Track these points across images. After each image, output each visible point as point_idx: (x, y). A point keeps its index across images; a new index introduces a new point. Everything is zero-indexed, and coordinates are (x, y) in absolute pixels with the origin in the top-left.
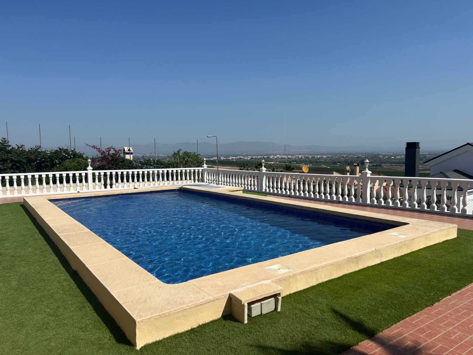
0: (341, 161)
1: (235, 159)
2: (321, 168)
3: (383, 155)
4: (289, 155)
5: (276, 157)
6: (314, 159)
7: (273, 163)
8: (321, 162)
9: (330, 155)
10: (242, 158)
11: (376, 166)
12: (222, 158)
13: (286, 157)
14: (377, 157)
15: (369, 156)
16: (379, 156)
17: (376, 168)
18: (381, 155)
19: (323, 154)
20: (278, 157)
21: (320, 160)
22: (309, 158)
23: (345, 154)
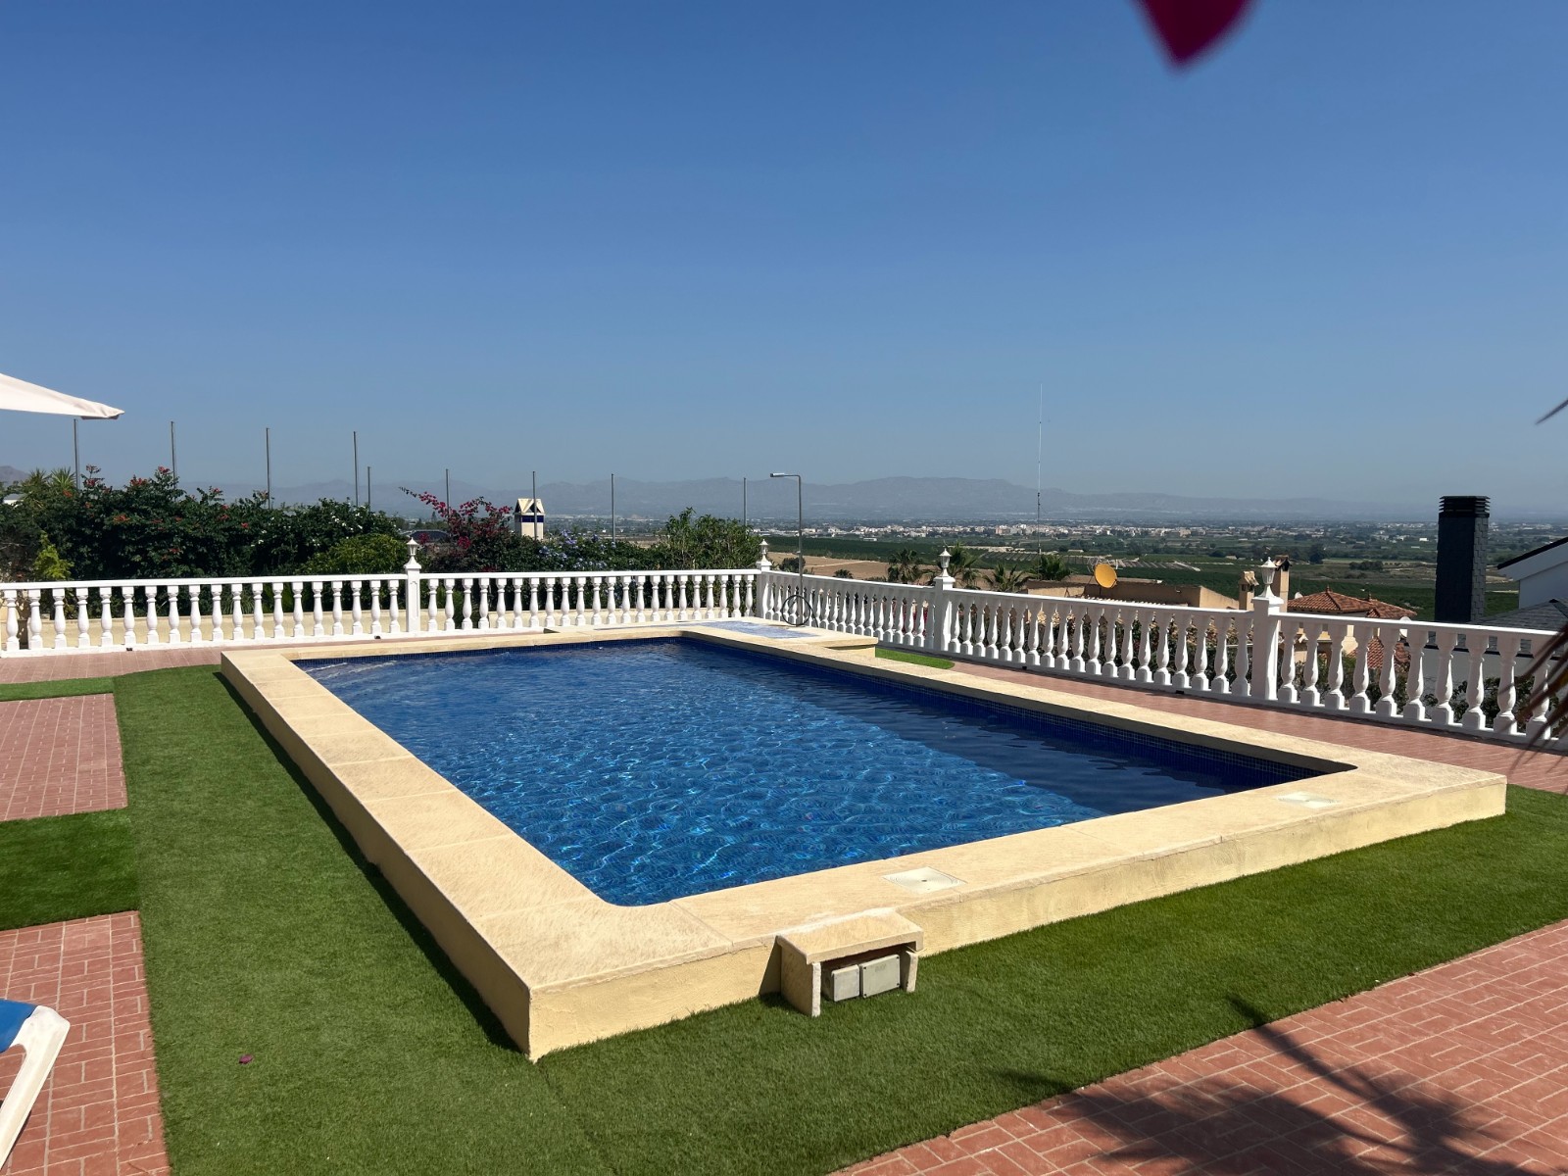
0: (1241, 548)
1: (876, 534)
2: (1168, 568)
3: (1387, 531)
4: (1061, 524)
5: (1014, 530)
6: (1147, 541)
7: (1003, 549)
8: (1168, 551)
9: (1202, 526)
10: (900, 533)
11: (1363, 569)
12: (833, 531)
13: (1046, 530)
14: (1368, 538)
15: (1338, 533)
16: (1376, 536)
17: (1362, 575)
18: (1382, 529)
19: (1178, 522)
20: (1024, 530)
21: (1169, 544)
22: (1129, 536)
23: (1254, 524)
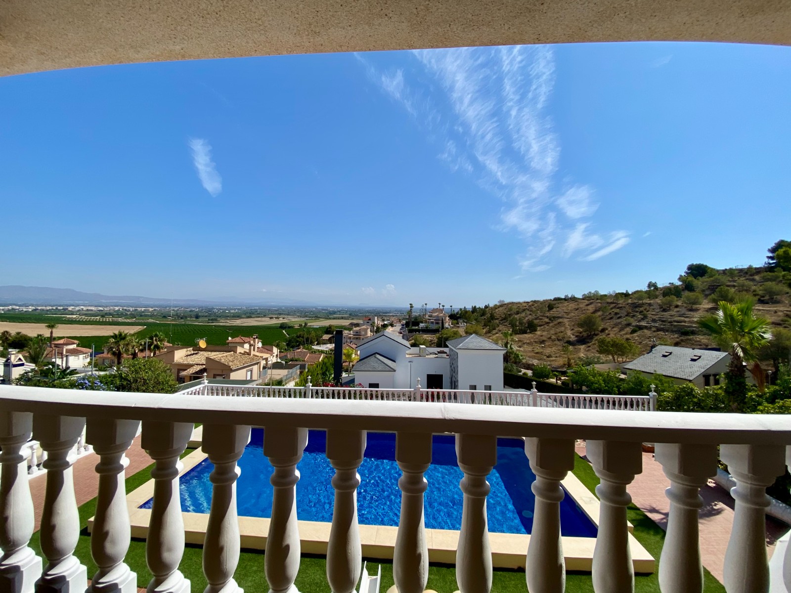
3: (216, 309)
4: (99, 306)
6: (137, 313)
9: (157, 307)
16: (214, 311)
21: (146, 313)
22: (130, 311)
23: (176, 307)
